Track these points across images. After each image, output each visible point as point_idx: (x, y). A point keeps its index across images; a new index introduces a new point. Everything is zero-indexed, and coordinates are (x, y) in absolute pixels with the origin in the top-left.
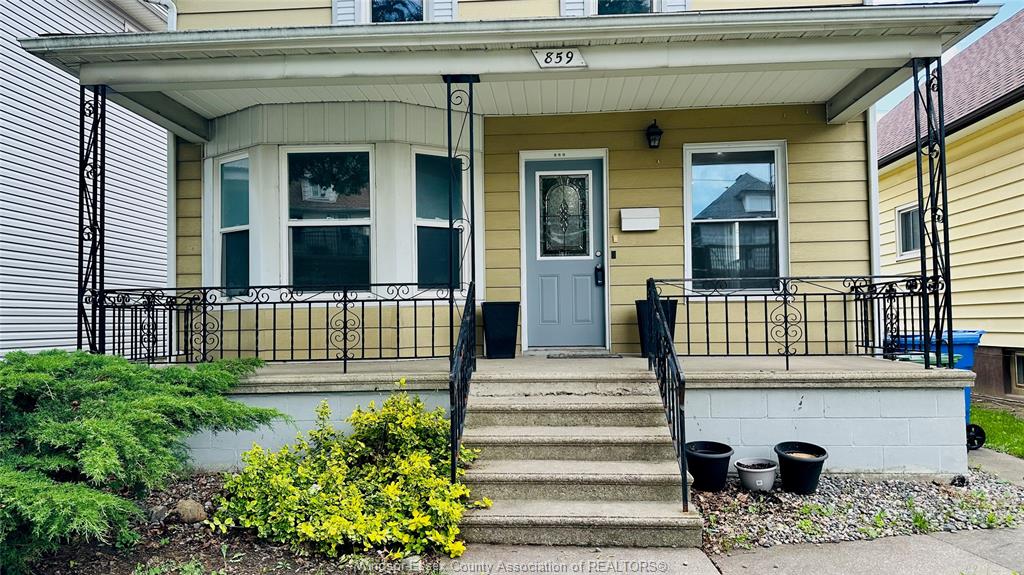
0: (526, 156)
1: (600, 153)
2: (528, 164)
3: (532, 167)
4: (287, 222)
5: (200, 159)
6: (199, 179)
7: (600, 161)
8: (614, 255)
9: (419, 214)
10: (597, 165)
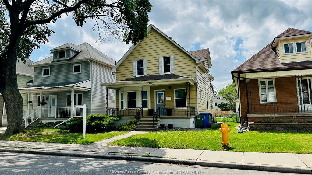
1: (164, 90)
3: (156, 92)
4: (127, 100)
5: (119, 92)
6: (119, 95)
8: (166, 103)
9: (142, 98)
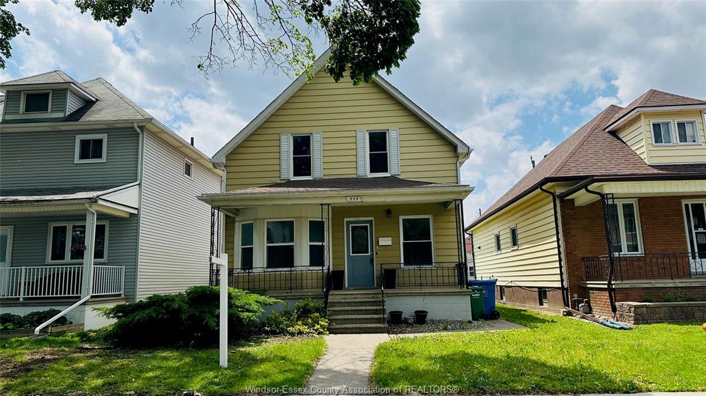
0: (346, 219)
1: (372, 218)
2: (347, 222)
4: (266, 245)
5: (234, 222)
6: (234, 229)
7: (372, 221)
8: (377, 254)
9: (310, 241)
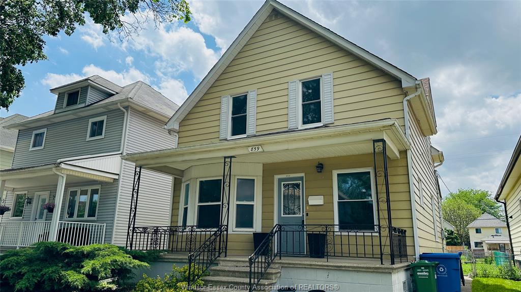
0: (277, 177)
1: (302, 175)
2: (279, 179)
4: (198, 204)
5: (180, 183)
6: (180, 189)
8: (307, 215)
9: (237, 200)
10: (301, 179)
